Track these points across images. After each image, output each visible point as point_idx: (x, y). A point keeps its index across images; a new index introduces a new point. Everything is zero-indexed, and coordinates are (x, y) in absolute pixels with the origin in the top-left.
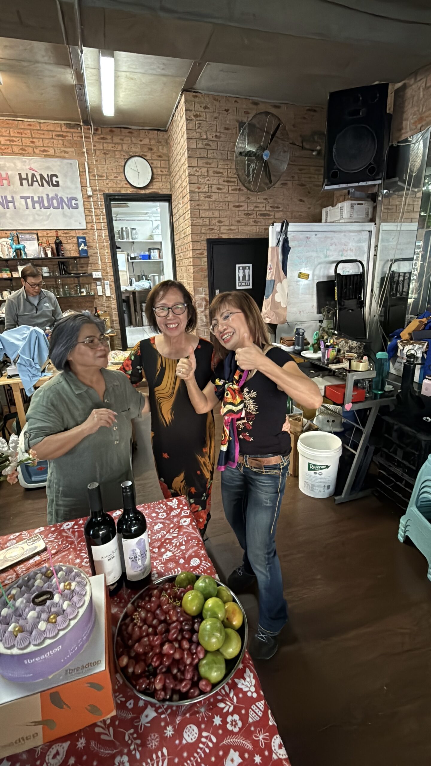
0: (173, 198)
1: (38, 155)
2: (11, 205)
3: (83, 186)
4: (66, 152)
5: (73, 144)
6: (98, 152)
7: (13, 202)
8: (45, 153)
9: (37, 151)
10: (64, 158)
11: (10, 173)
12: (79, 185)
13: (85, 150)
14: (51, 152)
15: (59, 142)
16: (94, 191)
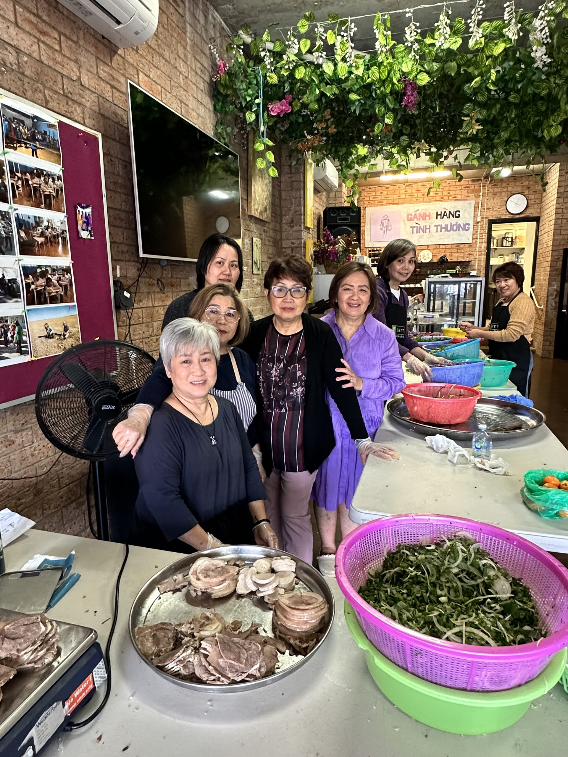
0: (541, 219)
1: (451, 200)
2: (428, 230)
3: (475, 216)
4: (468, 196)
5: (474, 191)
6: (490, 194)
7: (429, 229)
8: (455, 199)
9: (450, 198)
10: (466, 200)
11: (431, 212)
12: (473, 216)
13: (481, 194)
14: (459, 197)
15: (465, 192)
16: (482, 218)
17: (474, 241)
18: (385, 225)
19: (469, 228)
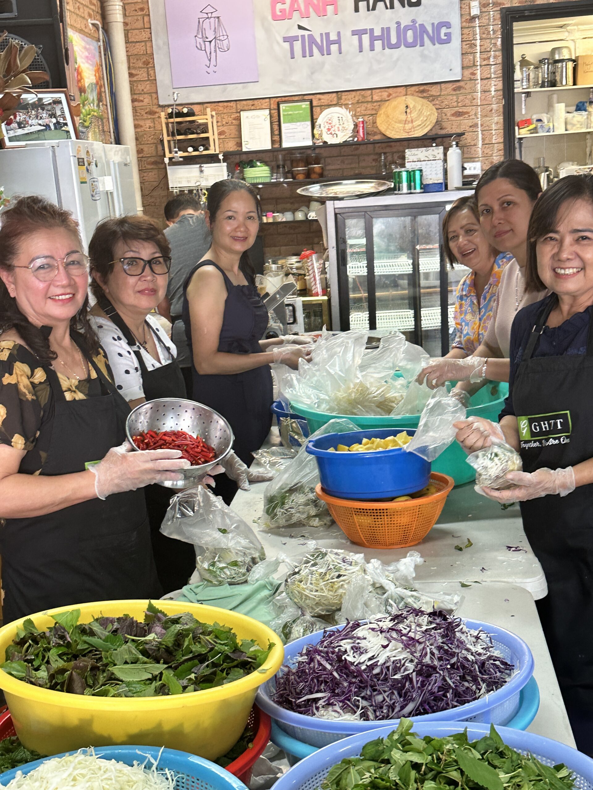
2: (334, 48)
7: (338, 42)
16: (484, 6)
17: (467, 73)
18: (211, 36)
19: (448, 35)
